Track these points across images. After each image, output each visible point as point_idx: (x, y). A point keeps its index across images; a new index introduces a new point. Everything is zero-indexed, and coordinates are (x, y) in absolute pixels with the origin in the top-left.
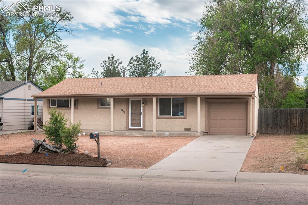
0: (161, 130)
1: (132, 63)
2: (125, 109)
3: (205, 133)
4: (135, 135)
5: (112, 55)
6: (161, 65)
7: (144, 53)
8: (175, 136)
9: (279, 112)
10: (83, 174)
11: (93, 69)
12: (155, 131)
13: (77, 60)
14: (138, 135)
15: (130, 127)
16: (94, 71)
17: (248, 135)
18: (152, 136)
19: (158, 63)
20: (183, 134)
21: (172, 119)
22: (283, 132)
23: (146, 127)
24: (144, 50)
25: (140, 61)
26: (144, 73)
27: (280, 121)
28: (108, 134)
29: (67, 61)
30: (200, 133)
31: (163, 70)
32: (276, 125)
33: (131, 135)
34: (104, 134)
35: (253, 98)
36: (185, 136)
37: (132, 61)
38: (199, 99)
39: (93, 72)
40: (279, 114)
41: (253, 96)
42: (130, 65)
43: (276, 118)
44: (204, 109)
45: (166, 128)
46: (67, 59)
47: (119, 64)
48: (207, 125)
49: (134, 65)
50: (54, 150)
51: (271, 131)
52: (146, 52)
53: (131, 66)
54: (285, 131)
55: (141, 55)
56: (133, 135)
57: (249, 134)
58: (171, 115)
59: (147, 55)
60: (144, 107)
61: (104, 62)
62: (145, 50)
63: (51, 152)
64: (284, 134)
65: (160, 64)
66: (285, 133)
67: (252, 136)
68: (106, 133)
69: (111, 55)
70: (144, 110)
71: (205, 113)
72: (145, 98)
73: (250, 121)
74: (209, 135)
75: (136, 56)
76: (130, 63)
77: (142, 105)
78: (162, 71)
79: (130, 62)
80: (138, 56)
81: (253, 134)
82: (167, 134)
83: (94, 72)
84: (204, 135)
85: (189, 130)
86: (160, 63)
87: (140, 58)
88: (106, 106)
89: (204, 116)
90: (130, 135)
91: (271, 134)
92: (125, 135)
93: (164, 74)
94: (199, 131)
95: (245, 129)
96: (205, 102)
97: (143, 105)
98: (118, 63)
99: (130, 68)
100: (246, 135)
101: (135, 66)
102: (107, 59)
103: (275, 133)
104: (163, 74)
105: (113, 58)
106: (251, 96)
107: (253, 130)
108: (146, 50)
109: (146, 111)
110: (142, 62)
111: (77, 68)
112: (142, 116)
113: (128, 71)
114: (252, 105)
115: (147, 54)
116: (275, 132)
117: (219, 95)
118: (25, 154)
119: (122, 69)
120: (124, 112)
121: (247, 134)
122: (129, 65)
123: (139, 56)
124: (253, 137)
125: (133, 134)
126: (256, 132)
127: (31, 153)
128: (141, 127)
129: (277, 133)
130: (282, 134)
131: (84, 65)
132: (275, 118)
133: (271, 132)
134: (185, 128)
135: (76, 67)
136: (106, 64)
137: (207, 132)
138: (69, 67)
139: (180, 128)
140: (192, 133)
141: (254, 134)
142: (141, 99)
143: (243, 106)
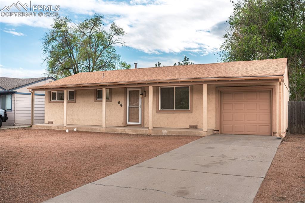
0: (155, 127)
2: (122, 102)
3: (215, 132)
4: (128, 133)
7: (185, 60)
8: (175, 135)
12: (151, 128)
14: (132, 133)
15: (128, 123)
17: (273, 136)
18: (147, 134)
20: (186, 132)
21: (175, 114)
23: (145, 123)
24: (186, 57)
28: (99, 130)
30: (207, 131)
33: (124, 133)
34: (95, 131)
35: (280, 84)
38: (205, 87)
41: (280, 80)
44: (214, 101)
45: (168, 124)
48: (218, 121)
52: (187, 59)
55: (183, 62)
57: (274, 134)
59: (188, 62)
60: (143, 98)
67: (279, 137)
68: (98, 130)
69: (158, 63)
70: (143, 103)
71: (215, 105)
73: (276, 116)
74: (221, 134)
77: (141, 96)
81: (280, 135)
82: (165, 132)
84: (214, 134)
85: (195, 127)
89: (215, 109)
90: (122, 133)
92: (118, 132)
94: (205, 129)
95: (270, 127)
96: (216, 91)
100: (271, 135)
106: (277, 80)
107: (280, 129)
109: (145, 104)
112: (140, 109)
114: (278, 93)
121: (272, 134)
123: (181, 62)
124: (280, 139)
125: (126, 132)
126: (285, 131)
128: (140, 123)
134: (191, 124)
137: (218, 131)
139: (184, 125)
140: (196, 131)
141: (282, 134)
143: (266, 96)
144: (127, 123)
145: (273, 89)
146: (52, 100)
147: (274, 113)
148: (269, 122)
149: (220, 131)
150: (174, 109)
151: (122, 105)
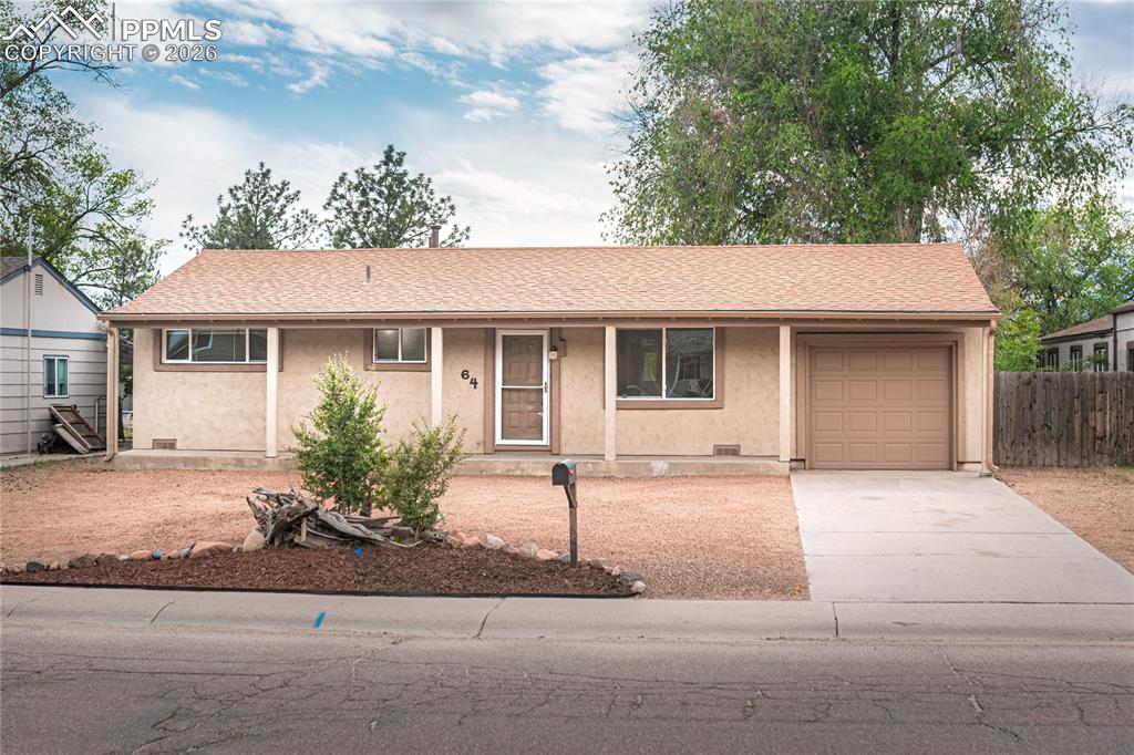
0: (624, 453)
1: (343, 197)
2: (477, 372)
3: (794, 464)
4: (531, 472)
5: (262, 165)
6: (452, 208)
7: (388, 159)
8: (693, 474)
9: (1039, 384)
10: (584, 627)
11: (190, 218)
12: (610, 456)
13: (122, 181)
15: (499, 441)
16: (190, 224)
17: (958, 470)
18: (603, 475)
19: (443, 201)
20: (724, 465)
21: (666, 412)
22: (1055, 458)
23: (563, 441)
24: (391, 148)
25: (372, 190)
26: (389, 238)
27: (1047, 416)
29: (84, 184)
31: (462, 228)
32: (1030, 433)
33: (518, 473)
35: (991, 332)
36: (732, 474)
37: (341, 191)
38: (785, 333)
39: (187, 230)
40: (1040, 390)
41: (993, 323)
42: (335, 204)
43: (1031, 407)
45: (643, 442)
46: (84, 175)
47: (289, 199)
48: (802, 431)
49: (349, 204)
50: (358, 533)
51: (1011, 455)
52: (395, 157)
53: (339, 210)
54: (1063, 452)
55: (378, 167)
56: (525, 473)
57: (960, 467)
58: (661, 395)
59: (400, 170)
60: (555, 365)
61: (231, 191)
62: (395, 147)
63: (347, 543)
64: (1059, 466)
65: (449, 204)
66: (1062, 463)
67: (986, 471)
69: (257, 166)
70: (556, 375)
71: (794, 386)
72: (560, 329)
73: (965, 416)
74: (811, 469)
75: (357, 172)
76: (334, 196)
77: (547, 356)
78: (456, 229)
79: (335, 191)
80: (366, 172)
81: (990, 467)
82: (660, 466)
83: (192, 229)
84: (791, 469)
85: (733, 450)
86: (449, 199)
87: (377, 178)
88: (400, 361)
90: (510, 473)
91: (1012, 466)
92: (494, 472)
93: (464, 241)
94: (784, 456)
95: (947, 446)
96: (796, 345)
97: (554, 355)
98: (286, 198)
99: (337, 217)
100: (951, 469)
101: (355, 206)
102: (241, 181)
103: (1026, 462)
104: (459, 241)
105: (266, 175)
106: (985, 322)
107: (989, 451)
108: (397, 149)
109: (563, 380)
110: (380, 193)
111: (125, 214)
112: (546, 396)
113: (324, 227)
115: (399, 162)
116: (1025, 456)
117: (864, 321)
118: (235, 550)
119: (298, 221)
120: (474, 383)
121: (955, 465)
122: (329, 204)
123: (369, 170)
124: (989, 476)
125: (522, 470)
127: (261, 546)
128: (545, 441)
129: (1034, 463)
130: (1052, 466)
131: (154, 203)
132: (1026, 404)
133: (1012, 458)
134: (718, 443)
135: (120, 208)
136: (238, 200)
137: (804, 460)
138: (92, 210)
139: (698, 445)
140: (746, 461)
141: (993, 466)
142: (545, 334)
143: (939, 360)
144: (497, 442)
145: (957, 342)
146: (165, 360)
147: (960, 409)
148: (944, 434)
149: (807, 462)
150: (664, 398)
151: (475, 383)
